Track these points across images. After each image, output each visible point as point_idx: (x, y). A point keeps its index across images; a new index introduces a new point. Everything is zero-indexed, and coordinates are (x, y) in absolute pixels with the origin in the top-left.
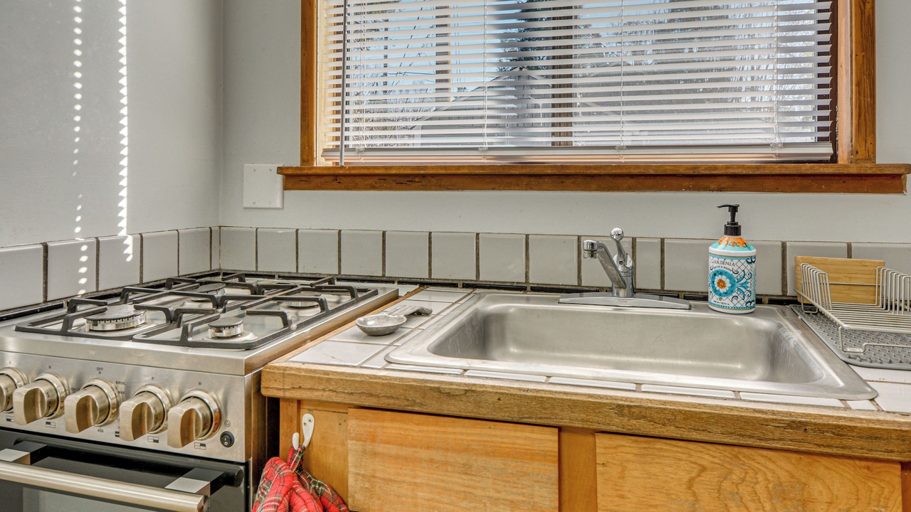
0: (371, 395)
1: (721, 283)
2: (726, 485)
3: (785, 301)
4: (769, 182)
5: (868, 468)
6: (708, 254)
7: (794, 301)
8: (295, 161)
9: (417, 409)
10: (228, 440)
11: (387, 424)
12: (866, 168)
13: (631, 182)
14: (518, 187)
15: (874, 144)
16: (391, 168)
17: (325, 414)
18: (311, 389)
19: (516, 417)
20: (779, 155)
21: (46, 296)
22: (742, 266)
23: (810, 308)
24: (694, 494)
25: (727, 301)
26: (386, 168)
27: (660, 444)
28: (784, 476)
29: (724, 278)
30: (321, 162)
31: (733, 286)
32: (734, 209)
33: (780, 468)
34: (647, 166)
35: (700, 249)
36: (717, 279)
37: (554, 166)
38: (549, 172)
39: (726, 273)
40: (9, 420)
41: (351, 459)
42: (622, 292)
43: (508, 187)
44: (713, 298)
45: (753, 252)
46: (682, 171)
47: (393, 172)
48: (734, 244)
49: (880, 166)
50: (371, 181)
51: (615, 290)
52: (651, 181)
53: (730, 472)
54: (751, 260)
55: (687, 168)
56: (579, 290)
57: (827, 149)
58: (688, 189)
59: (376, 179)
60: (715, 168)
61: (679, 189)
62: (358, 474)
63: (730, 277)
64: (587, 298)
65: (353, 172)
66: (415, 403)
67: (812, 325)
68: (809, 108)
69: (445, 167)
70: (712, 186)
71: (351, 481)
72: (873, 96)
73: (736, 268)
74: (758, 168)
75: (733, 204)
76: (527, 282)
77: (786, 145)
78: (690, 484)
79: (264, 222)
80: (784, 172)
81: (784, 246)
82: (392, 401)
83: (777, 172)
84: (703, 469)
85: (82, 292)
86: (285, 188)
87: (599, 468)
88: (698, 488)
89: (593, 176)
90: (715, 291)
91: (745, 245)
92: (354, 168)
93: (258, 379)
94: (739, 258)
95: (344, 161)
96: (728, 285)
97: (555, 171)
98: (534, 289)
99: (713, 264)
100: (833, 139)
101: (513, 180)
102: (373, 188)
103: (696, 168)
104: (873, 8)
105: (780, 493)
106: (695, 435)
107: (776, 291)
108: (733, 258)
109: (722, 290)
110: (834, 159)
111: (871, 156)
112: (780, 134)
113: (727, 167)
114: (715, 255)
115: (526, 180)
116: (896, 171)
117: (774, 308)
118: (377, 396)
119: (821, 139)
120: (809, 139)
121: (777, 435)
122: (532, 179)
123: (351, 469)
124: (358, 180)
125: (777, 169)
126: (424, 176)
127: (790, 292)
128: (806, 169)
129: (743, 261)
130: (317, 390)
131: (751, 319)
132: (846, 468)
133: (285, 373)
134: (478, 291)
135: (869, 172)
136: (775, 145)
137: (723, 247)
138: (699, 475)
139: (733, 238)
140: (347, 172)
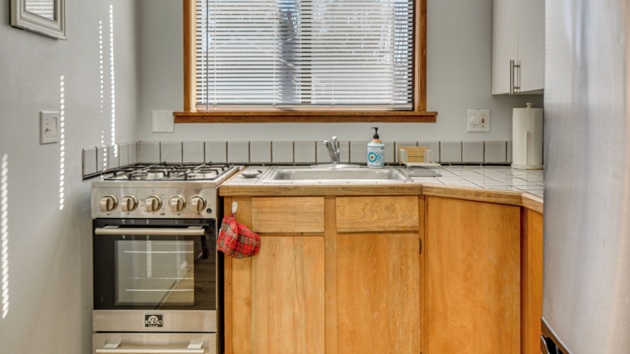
0: (262, 192)
1: (372, 157)
2: (374, 208)
3: (395, 165)
4: (389, 119)
5: (410, 198)
6: (367, 146)
7: (398, 165)
8: (181, 109)
9: (278, 195)
10: (209, 211)
11: (266, 202)
12: (423, 113)
13: (337, 118)
14: (290, 121)
15: (426, 104)
16: (232, 113)
17: (241, 202)
18: (239, 192)
19: (311, 194)
20: (393, 108)
21: (97, 170)
22: (380, 150)
23: (403, 165)
24: (365, 212)
25: (374, 164)
26: (230, 113)
27: (355, 198)
28: (389, 203)
29: (373, 155)
30: (194, 109)
31: (376, 157)
32: (376, 129)
33: (388, 201)
34: (344, 112)
35: (364, 145)
36: (371, 155)
37: (306, 112)
38: (304, 114)
39: (374, 153)
40: (108, 215)
41: (253, 215)
42: (335, 162)
43: (285, 121)
44: (369, 163)
45: (382, 145)
46: (357, 114)
47: (233, 114)
48: (377, 142)
49: (427, 113)
50: (221, 119)
51: (332, 162)
52: (345, 118)
53: (374, 204)
54: (382, 148)
55: (360, 113)
56: (316, 164)
57: (410, 106)
58: (360, 121)
59: (223, 118)
60: (370, 113)
61: (356, 121)
62: (256, 220)
63: (375, 154)
64: (319, 166)
65: (214, 114)
66: (277, 193)
67: (403, 170)
68: (405, 90)
69: (258, 113)
70: (369, 120)
71: (253, 222)
72: (425, 86)
73: (377, 151)
74: (385, 113)
75: (376, 127)
76: (294, 162)
77: (396, 104)
78: (363, 209)
79: (165, 139)
80: (395, 114)
81: (395, 143)
82: (269, 193)
83: (392, 114)
84: (367, 204)
85: (105, 169)
86: (176, 122)
87: (337, 208)
88: (365, 210)
89: (322, 116)
90: (370, 160)
91: (381, 143)
92: (214, 113)
93: (218, 190)
94: (378, 147)
95: (209, 109)
96: (374, 157)
97: (307, 114)
98: (296, 165)
99: (369, 150)
100: (413, 102)
101: (288, 118)
102: (221, 122)
103: (362, 113)
104: (426, 53)
105: (388, 208)
106: (365, 194)
107: (392, 161)
108: (376, 147)
109: (372, 160)
110: (413, 109)
111: (425, 109)
112: (394, 99)
113: (375, 113)
114: (370, 147)
115: (293, 118)
116: (433, 114)
117: (391, 166)
118: (264, 192)
119: (409, 102)
120: (405, 102)
121: (387, 191)
122: (296, 118)
123: (253, 218)
124: (214, 118)
125: (393, 113)
126: (246, 116)
127: (397, 161)
128: (403, 113)
129: (380, 148)
130: (241, 192)
131: (382, 170)
132: (404, 199)
133: (228, 187)
134: (272, 167)
135: (424, 115)
136: (392, 104)
137: (373, 143)
138: (366, 206)
139: (376, 140)
140: (210, 115)
